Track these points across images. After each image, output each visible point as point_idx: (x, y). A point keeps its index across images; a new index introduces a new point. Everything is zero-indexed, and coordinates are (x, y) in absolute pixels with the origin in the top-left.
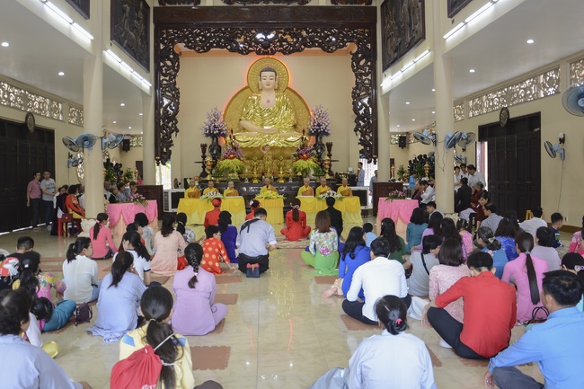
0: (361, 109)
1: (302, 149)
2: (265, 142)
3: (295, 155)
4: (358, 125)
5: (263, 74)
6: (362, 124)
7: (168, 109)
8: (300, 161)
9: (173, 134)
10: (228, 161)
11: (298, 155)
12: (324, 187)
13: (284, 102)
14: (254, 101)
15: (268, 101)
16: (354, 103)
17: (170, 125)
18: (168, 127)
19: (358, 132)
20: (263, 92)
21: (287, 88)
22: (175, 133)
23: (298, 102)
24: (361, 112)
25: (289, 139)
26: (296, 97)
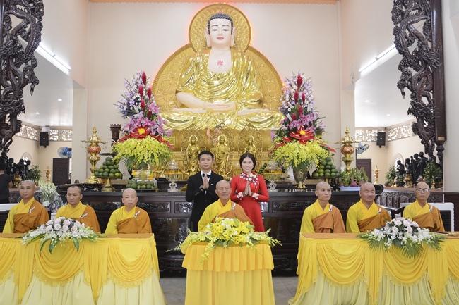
0: (411, 43)
1: (294, 118)
2: (216, 121)
3: (279, 133)
4: (406, 74)
5: (214, 22)
6: (414, 73)
7: (19, 37)
8: (294, 145)
9: (26, 89)
10: (132, 142)
11: (288, 132)
12: (368, 204)
13: (244, 67)
14: (197, 65)
15: (220, 63)
16: (396, 32)
17: (21, 69)
18: (15, 74)
19: (406, 89)
20: (213, 51)
21: (248, 48)
22: (29, 85)
23: (264, 69)
24: (412, 48)
25: (253, 119)
26: (261, 61)
